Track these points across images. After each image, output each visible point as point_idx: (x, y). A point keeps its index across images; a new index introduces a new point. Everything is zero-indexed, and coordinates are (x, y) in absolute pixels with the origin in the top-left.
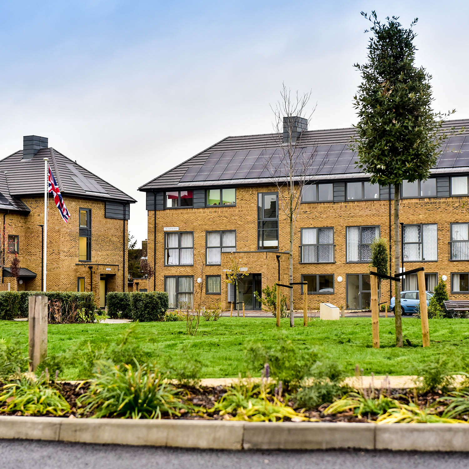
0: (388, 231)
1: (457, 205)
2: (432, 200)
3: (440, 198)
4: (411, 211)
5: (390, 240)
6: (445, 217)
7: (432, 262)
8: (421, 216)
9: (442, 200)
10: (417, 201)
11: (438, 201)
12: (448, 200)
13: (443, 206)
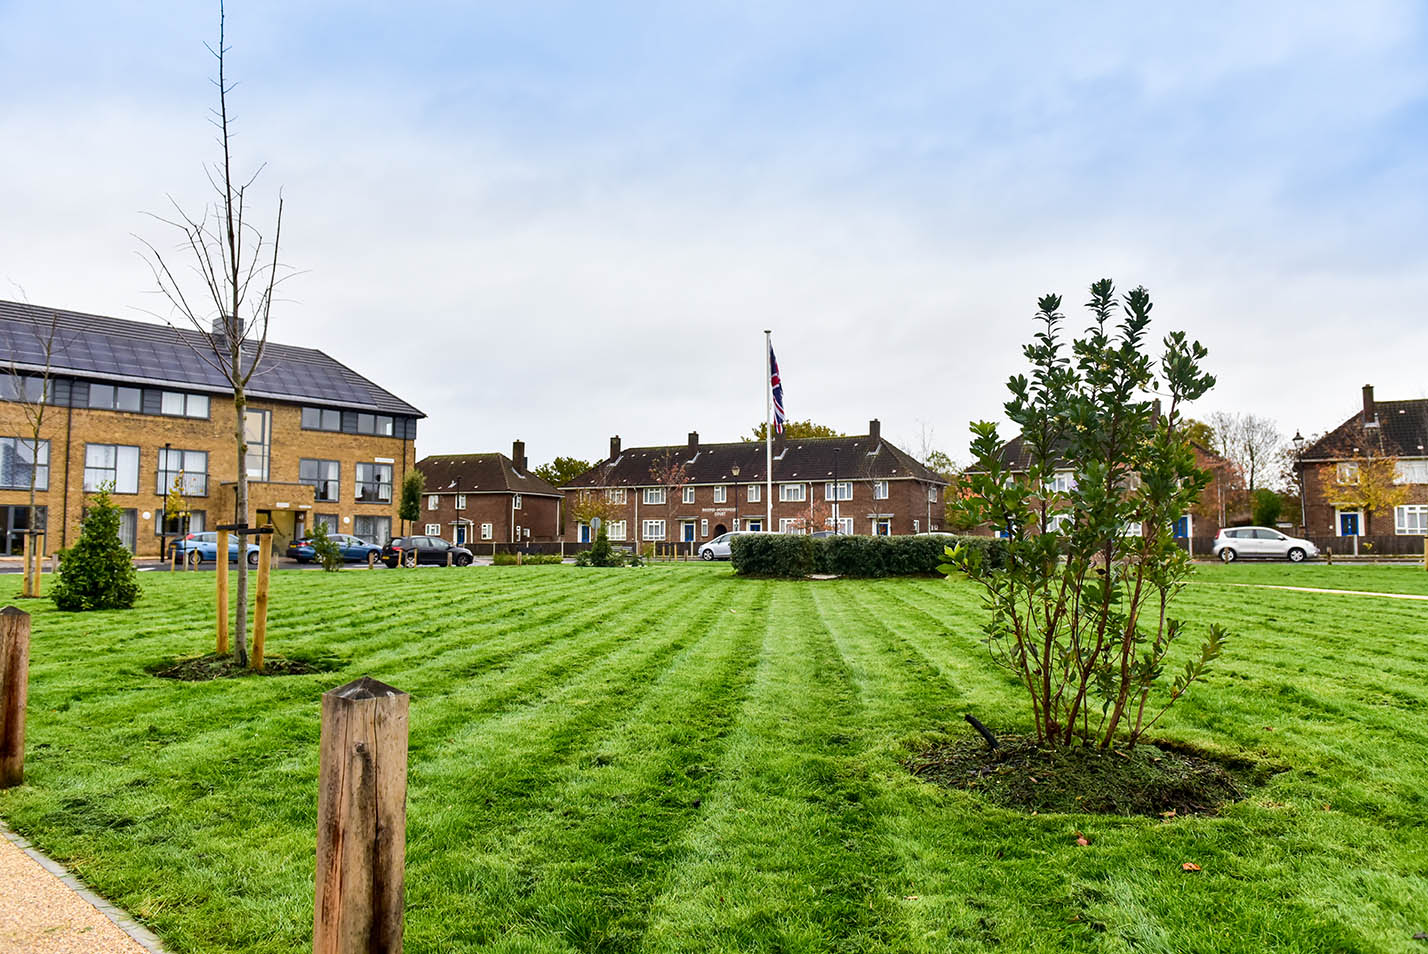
0: (64, 449)
1: (169, 426)
2: (135, 417)
3: (147, 415)
4: (103, 427)
5: (67, 461)
6: (152, 438)
7: (131, 494)
8: (117, 435)
9: (149, 418)
10: (112, 414)
11: (143, 418)
12: (157, 419)
13: (150, 425)
